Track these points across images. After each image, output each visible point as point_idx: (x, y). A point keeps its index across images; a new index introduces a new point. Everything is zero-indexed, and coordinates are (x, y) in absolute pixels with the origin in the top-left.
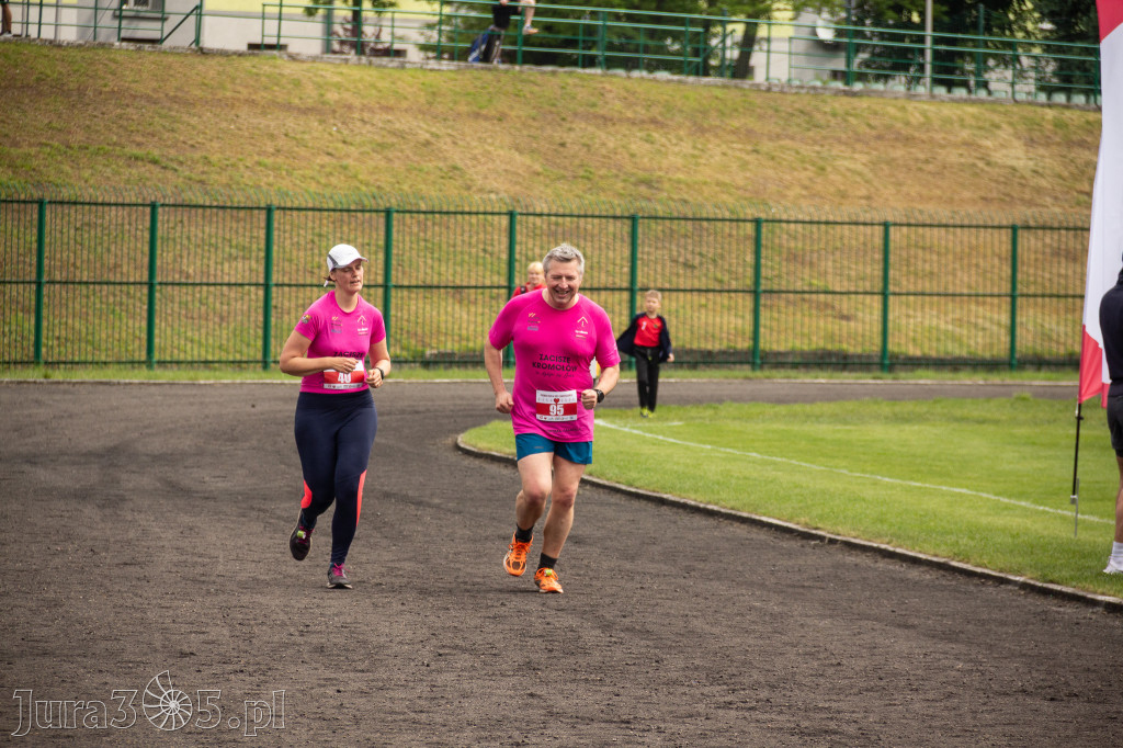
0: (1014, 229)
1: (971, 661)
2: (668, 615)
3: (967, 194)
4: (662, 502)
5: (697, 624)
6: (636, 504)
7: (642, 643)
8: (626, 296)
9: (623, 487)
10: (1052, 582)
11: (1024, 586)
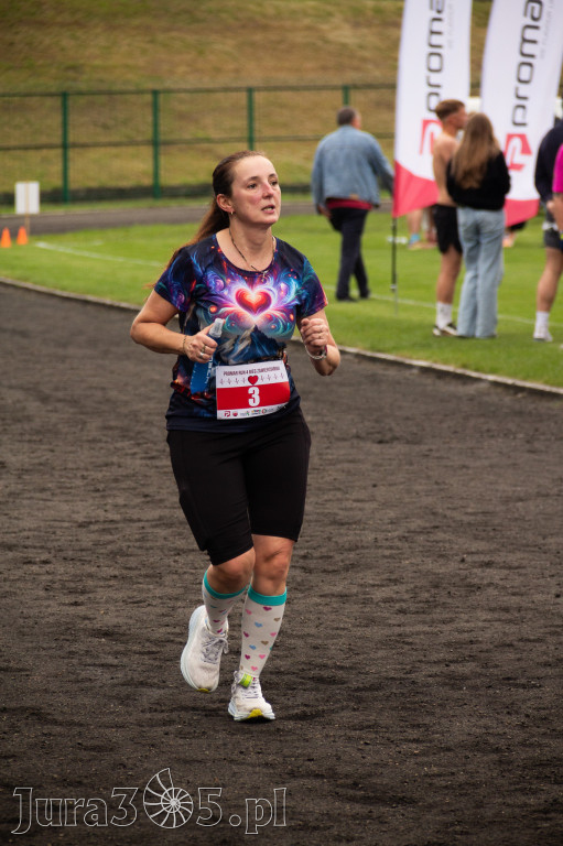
0: (346, 89)
1: (318, 414)
2: (91, 388)
3: (309, 65)
4: (86, 302)
5: (113, 394)
6: (67, 305)
7: (71, 410)
8: (59, 151)
9: (58, 292)
10: (379, 351)
11: (357, 355)
